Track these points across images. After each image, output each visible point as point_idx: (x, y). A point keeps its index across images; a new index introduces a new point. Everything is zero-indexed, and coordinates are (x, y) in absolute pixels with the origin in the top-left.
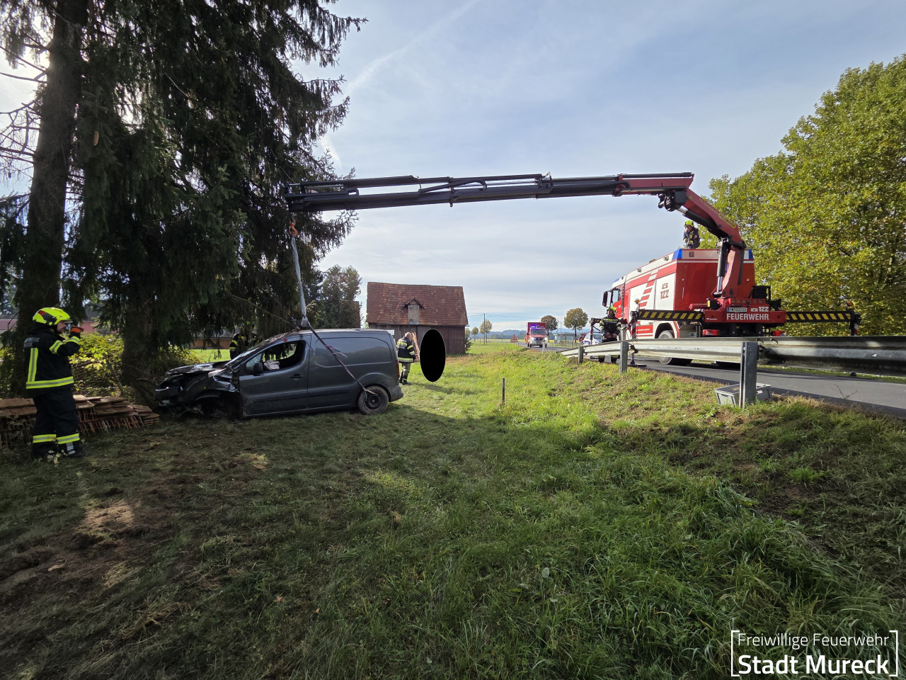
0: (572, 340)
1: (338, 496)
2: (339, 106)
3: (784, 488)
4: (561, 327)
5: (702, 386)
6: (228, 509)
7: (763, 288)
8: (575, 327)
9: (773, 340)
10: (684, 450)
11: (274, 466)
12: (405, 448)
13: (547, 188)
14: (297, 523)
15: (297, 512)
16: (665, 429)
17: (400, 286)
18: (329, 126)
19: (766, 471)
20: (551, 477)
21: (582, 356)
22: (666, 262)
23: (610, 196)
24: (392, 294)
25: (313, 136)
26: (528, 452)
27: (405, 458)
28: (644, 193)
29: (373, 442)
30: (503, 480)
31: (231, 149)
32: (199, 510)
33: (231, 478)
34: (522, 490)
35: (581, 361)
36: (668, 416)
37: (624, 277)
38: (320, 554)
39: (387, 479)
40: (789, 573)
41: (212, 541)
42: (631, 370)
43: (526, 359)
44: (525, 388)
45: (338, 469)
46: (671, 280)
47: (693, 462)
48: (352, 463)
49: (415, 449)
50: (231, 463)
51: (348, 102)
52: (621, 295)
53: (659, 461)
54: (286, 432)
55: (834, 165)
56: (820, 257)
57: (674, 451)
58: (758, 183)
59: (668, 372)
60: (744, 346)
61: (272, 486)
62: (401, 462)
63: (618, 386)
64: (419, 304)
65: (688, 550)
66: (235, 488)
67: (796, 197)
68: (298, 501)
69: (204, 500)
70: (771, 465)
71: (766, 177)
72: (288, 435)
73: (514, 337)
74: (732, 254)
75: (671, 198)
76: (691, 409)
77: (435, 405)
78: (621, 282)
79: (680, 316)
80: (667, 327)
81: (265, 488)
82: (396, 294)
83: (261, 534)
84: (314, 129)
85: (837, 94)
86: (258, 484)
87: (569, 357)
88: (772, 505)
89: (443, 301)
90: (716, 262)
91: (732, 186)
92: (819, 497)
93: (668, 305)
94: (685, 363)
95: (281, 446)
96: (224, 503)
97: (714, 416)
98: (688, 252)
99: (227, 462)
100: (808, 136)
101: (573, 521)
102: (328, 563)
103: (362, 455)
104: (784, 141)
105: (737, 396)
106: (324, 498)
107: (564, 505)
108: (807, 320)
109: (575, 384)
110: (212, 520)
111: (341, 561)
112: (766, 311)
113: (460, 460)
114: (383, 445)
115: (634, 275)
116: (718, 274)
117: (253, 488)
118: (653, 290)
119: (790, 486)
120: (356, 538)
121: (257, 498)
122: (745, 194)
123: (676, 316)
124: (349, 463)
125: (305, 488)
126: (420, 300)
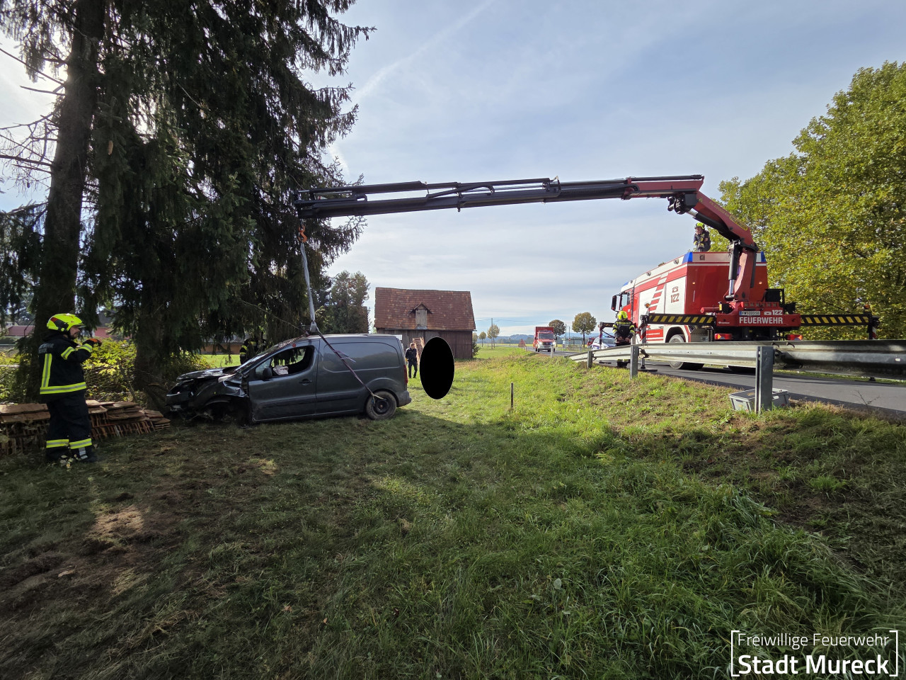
0: (580, 344)
1: (346, 503)
2: (347, 114)
3: (805, 497)
4: (570, 331)
5: (715, 391)
6: (236, 515)
7: (776, 292)
8: (583, 331)
9: (789, 344)
10: (699, 458)
11: (283, 472)
12: (413, 453)
13: (555, 192)
14: (304, 530)
15: (305, 518)
16: (678, 436)
17: (408, 291)
18: (338, 133)
19: (786, 479)
20: (562, 484)
21: (591, 361)
22: (676, 265)
23: (619, 200)
24: (401, 299)
25: (323, 144)
26: (538, 458)
27: (413, 464)
28: (653, 196)
29: (381, 447)
30: (513, 487)
31: (242, 157)
32: (207, 516)
33: (240, 483)
34: (532, 497)
35: (590, 366)
36: (681, 421)
37: (634, 281)
38: (328, 562)
39: (394, 485)
40: (814, 588)
41: (220, 548)
42: (641, 375)
43: (534, 364)
44: (534, 393)
45: (346, 475)
46: (681, 283)
47: (708, 470)
48: (359, 469)
49: (423, 455)
50: (240, 469)
51: (357, 110)
52: (630, 299)
53: (673, 469)
54: (295, 437)
55: (848, 165)
56: (834, 260)
57: (688, 458)
58: (769, 185)
59: (680, 377)
60: (759, 350)
61: (280, 492)
62: (409, 468)
63: (628, 392)
64: (427, 309)
65: (706, 561)
66: (244, 494)
67: (809, 198)
68: (307, 507)
69: (212, 505)
70: (791, 473)
71: (777, 179)
72: (297, 440)
73: (521, 341)
74: (744, 257)
75: (680, 201)
76: (705, 414)
77: (443, 411)
78: (630, 286)
79: (691, 320)
80: (679, 331)
81: (273, 494)
82: (404, 299)
83: (269, 541)
84: (324, 137)
85: (849, 94)
86: (266, 490)
87: (577, 361)
88: (793, 515)
89: (451, 306)
90: (728, 265)
91: (742, 188)
92: (842, 507)
93: (679, 308)
94: (698, 367)
95: (290, 451)
96: (232, 509)
97: (729, 422)
99: (236, 467)
100: (820, 137)
101: (585, 530)
102: (335, 571)
103: (370, 461)
104: (796, 142)
105: (752, 402)
106: (332, 505)
107: (576, 513)
108: (823, 323)
109: (584, 389)
110: (221, 527)
111: (349, 570)
112: (780, 314)
113: (469, 466)
114: (391, 451)
115: (643, 278)
116: (730, 277)
117: (261, 494)
118: (663, 293)
119: (811, 495)
120: (364, 546)
121: (265, 504)
122: (756, 197)
123: (687, 320)
124: (357, 469)
125: (313, 494)
126: (427, 305)
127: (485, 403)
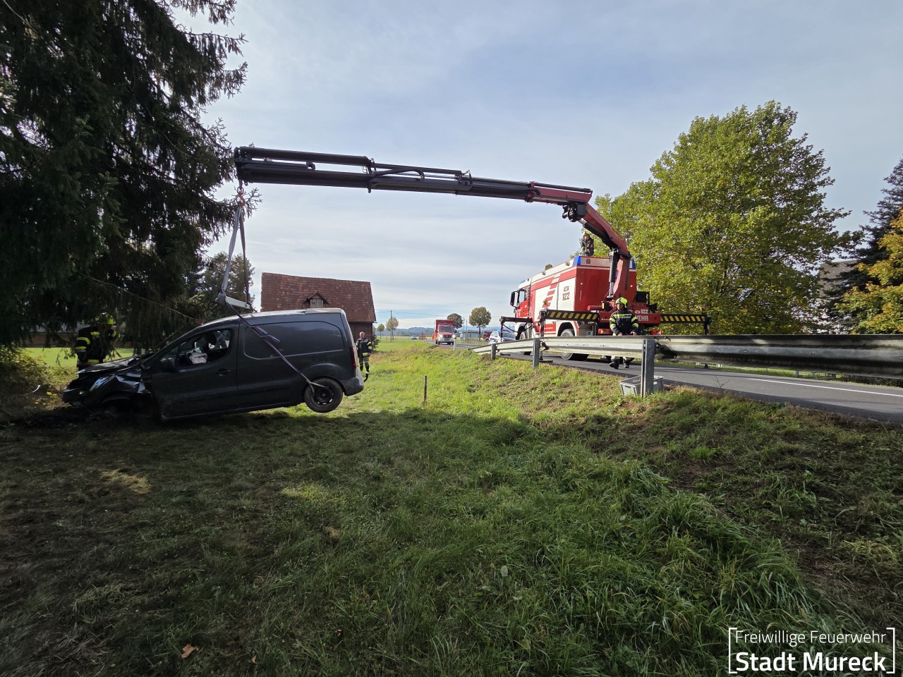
0: (476, 337)
1: (255, 517)
2: (234, 72)
3: (688, 465)
4: (467, 325)
5: (606, 379)
6: (104, 549)
7: (644, 294)
8: (479, 325)
9: (667, 338)
10: (601, 438)
11: (164, 489)
12: (326, 454)
13: (467, 186)
14: (207, 554)
15: (205, 541)
16: (582, 420)
17: (301, 278)
18: (222, 91)
19: (673, 452)
20: (487, 473)
21: (494, 353)
22: (567, 267)
23: (522, 201)
24: (292, 287)
25: (202, 100)
26: (459, 449)
27: (329, 466)
28: (552, 202)
29: (287, 450)
30: (440, 480)
32: (60, 555)
33: (102, 510)
34: (460, 489)
35: (494, 358)
36: (582, 406)
37: (530, 280)
38: (244, 589)
39: (311, 492)
40: (711, 540)
41: (89, 595)
42: (542, 365)
43: (437, 356)
44: (443, 385)
45: (249, 485)
46: (572, 283)
47: (610, 448)
48: (265, 477)
49: (339, 455)
50: (101, 490)
51: (246, 69)
52: (527, 296)
53: (584, 450)
54: (174, 446)
55: (688, 194)
56: (677, 270)
57: (593, 439)
58: (633, 204)
59: (574, 367)
60: (645, 343)
61: (164, 514)
62: (325, 470)
63: (532, 381)
64: (323, 299)
65: (624, 529)
66: (112, 521)
67: (661, 217)
68: (205, 528)
69: (66, 541)
70: (675, 446)
71: (639, 199)
72: (176, 449)
73: (422, 334)
74: (620, 263)
75: (573, 210)
76: (600, 400)
77: (352, 406)
78: (527, 284)
79: (580, 316)
80: (568, 326)
81: (155, 517)
82: (296, 287)
83: (160, 575)
84: (203, 92)
85: (689, 136)
86: (144, 514)
87: (482, 354)
88: (683, 481)
89: (349, 296)
90: (608, 269)
91: (613, 204)
92: (715, 470)
93: (569, 306)
94: (582, 358)
95: (169, 463)
96: (98, 542)
97: (621, 406)
98: (586, 259)
99: (96, 489)
100: (669, 168)
101: (517, 515)
102: (256, 598)
103: (277, 467)
104: (652, 169)
105: (638, 388)
106: (237, 521)
107: (507, 500)
109: (492, 380)
110: (83, 567)
111: (274, 594)
112: (647, 313)
113: (390, 462)
114: (300, 453)
115: (538, 277)
116: (610, 280)
117: (137, 519)
118: (556, 292)
119: (692, 463)
120: (288, 564)
121: (146, 531)
122: (623, 212)
123: (577, 317)
124: (262, 477)
125: (210, 512)
126: (324, 294)
127: (396, 396)
